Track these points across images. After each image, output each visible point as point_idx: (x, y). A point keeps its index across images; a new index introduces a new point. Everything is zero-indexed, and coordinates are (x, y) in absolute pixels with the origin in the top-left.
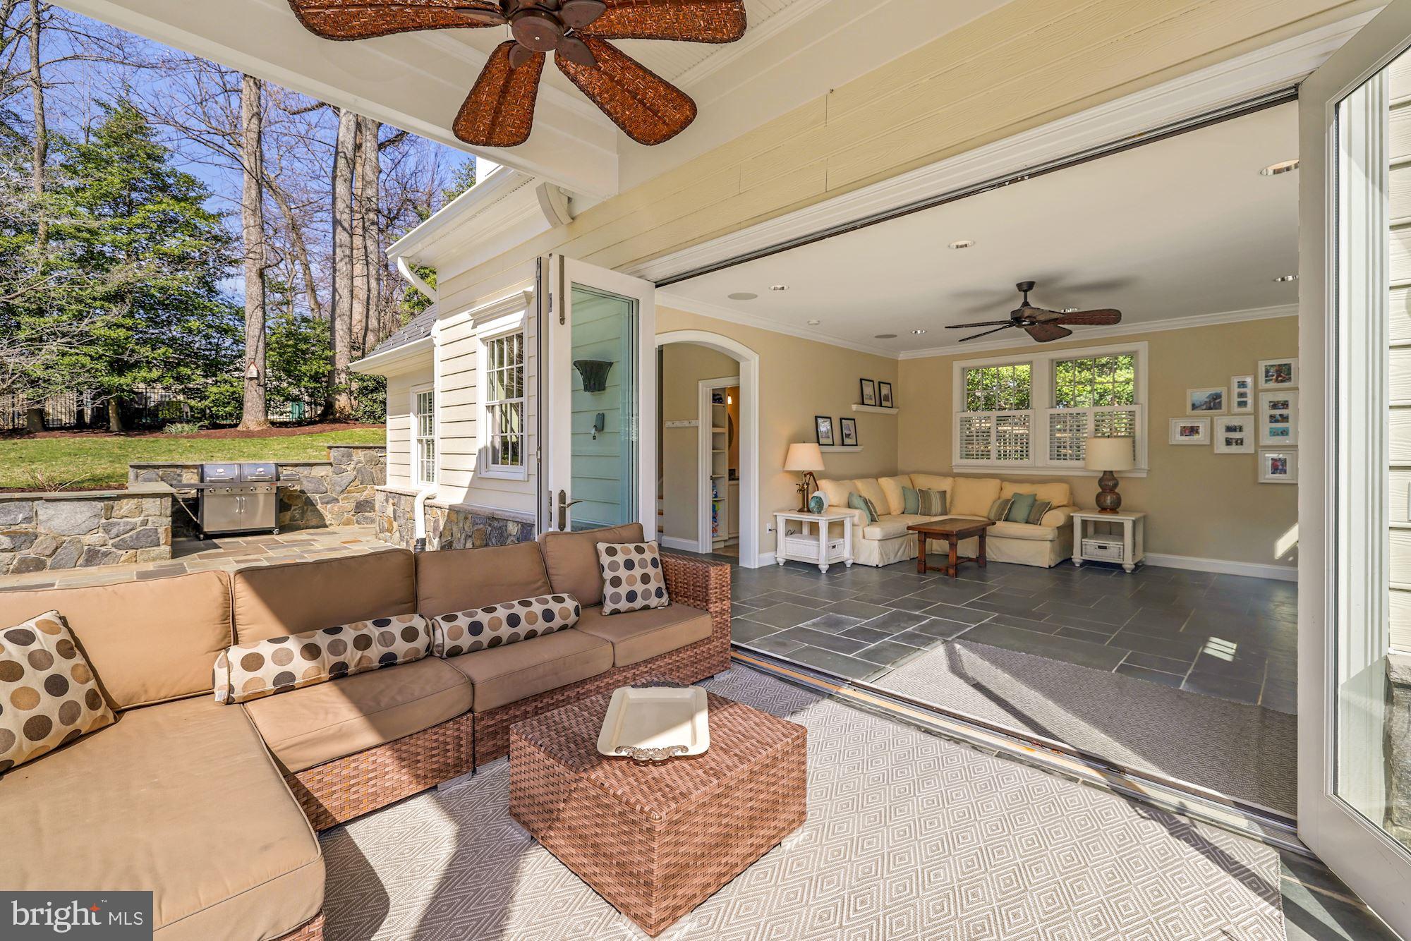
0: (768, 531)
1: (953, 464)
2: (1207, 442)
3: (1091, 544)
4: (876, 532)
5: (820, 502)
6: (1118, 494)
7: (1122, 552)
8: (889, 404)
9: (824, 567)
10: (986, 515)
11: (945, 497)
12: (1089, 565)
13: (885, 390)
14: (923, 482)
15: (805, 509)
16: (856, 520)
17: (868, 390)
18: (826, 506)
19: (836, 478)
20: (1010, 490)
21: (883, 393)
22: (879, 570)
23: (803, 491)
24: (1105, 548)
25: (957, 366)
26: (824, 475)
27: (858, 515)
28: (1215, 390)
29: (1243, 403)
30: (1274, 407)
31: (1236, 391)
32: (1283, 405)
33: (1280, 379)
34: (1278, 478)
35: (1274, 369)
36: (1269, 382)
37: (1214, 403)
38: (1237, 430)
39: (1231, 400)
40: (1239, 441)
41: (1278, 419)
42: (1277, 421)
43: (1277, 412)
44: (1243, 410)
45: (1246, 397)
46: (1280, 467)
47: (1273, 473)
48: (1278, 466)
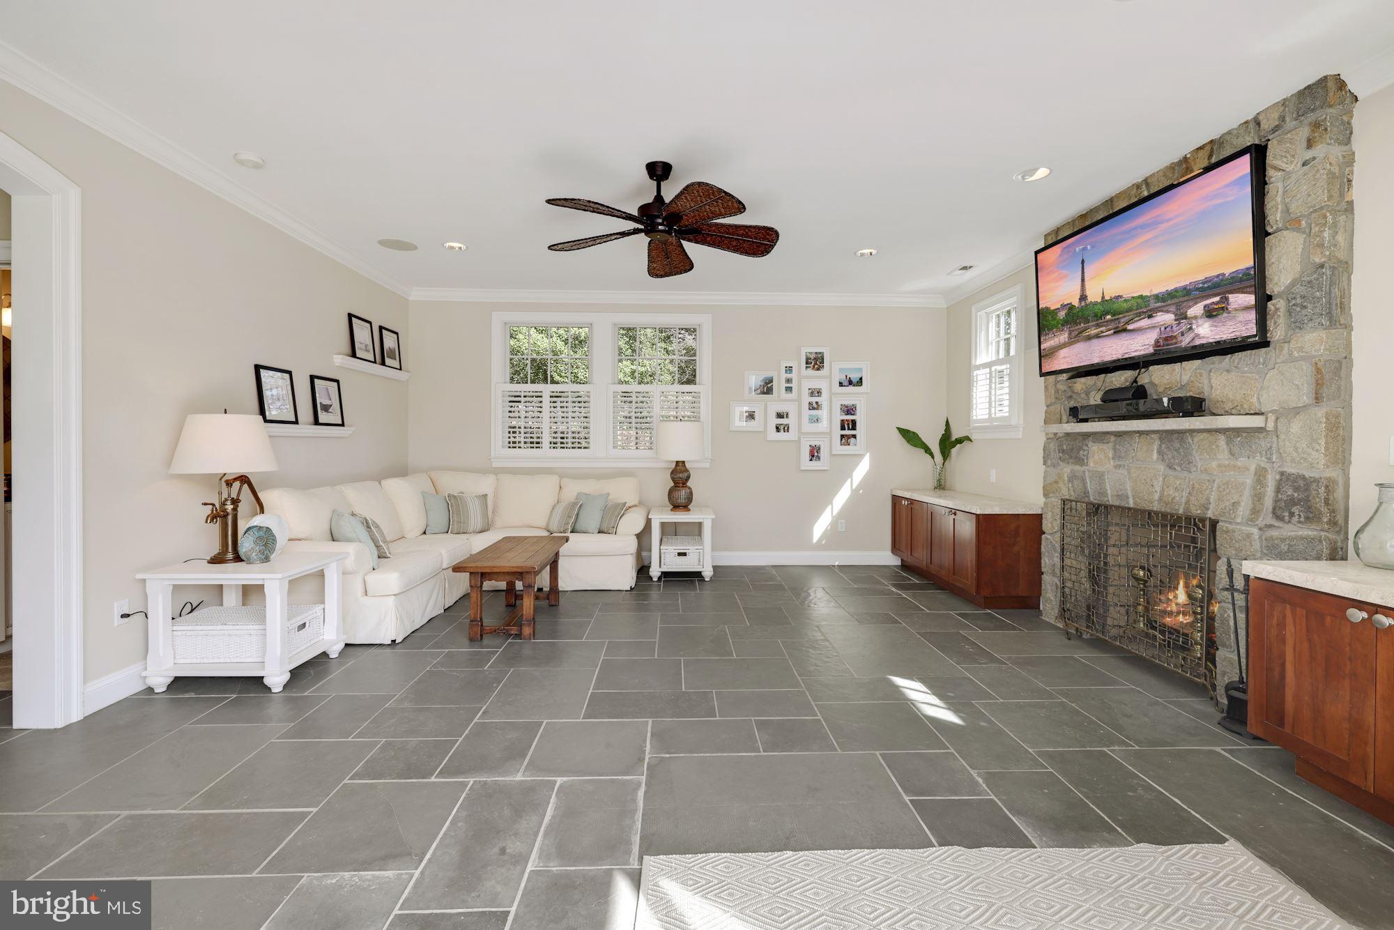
0: (117, 620)
1: (492, 455)
2: (761, 429)
3: (670, 550)
4: (389, 580)
5: (267, 540)
6: (690, 488)
7: (701, 559)
8: (396, 364)
9: (276, 679)
10: (543, 524)
11: (486, 500)
12: (670, 577)
13: (390, 341)
14: (452, 483)
15: (229, 553)
16: (350, 563)
17: (362, 335)
18: (281, 540)
19: (303, 484)
20: (573, 490)
21: (386, 347)
22: (398, 650)
23: (224, 517)
24: (684, 554)
25: (498, 321)
26: (274, 481)
27: (355, 552)
28: (768, 374)
29: (789, 389)
30: (812, 394)
31: (784, 376)
32: (818, 393)
33: (816, 366)
34: (815, 465)
35: (812, 356)
36: (808, 369)
37: (767, 388)
38: (785, 416)
39: (780, 386)
40: (786, 428)
41: (814, 407)
42: (814, 409)
43: (814, 400)
44: (789, 396)
45: (792, 383)
46: (816, 454)
47: (811, 460)
48: (814, 453)
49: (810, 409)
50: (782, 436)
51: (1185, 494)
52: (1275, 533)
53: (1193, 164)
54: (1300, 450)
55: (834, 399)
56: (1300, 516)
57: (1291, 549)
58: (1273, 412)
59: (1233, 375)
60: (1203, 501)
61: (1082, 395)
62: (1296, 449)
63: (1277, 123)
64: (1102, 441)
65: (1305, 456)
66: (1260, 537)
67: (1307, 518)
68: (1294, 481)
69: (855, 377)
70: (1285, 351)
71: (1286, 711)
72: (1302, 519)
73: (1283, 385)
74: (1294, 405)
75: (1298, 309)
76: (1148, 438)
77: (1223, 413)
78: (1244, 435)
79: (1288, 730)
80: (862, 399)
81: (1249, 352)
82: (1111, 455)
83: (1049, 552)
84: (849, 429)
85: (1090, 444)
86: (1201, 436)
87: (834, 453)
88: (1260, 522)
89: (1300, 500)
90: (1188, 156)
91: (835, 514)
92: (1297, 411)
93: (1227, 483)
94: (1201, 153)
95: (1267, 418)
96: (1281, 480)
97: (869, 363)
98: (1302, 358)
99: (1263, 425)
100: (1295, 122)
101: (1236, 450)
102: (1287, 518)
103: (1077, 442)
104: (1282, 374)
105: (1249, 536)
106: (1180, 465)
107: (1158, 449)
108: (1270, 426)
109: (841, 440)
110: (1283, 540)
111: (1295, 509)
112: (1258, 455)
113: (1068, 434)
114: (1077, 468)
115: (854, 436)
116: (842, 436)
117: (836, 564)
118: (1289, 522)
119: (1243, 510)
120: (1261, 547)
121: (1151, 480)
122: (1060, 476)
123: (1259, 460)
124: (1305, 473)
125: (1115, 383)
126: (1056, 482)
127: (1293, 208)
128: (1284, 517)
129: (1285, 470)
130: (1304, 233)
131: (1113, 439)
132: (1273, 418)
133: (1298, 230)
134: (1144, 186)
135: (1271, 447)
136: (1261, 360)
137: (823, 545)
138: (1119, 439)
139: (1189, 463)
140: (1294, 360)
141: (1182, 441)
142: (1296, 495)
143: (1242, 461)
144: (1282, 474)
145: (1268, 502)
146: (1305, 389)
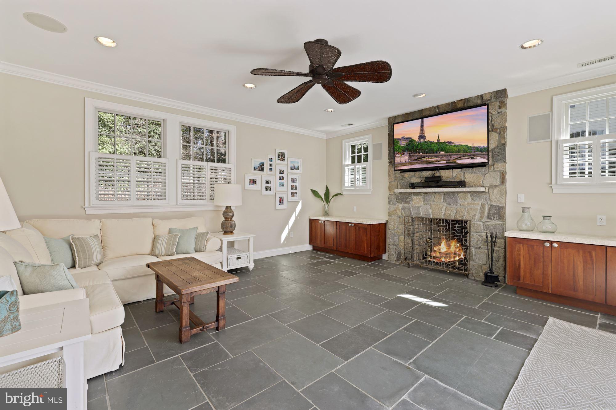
1: (87, 205)
2: (259, 189)
3: (232, 257)
7: (248, 259)
24: (240, 258)
28: (262, 161)
29: (271, 169)
30: (280, 173)
31: (269, 163)
32: (283, 172)
33: (282, 159)
34: (282, 207)
35: (280, 154)
36: (279, 160)
37: (261, 168)
38: (269, 183)
39: (267, 167)
40: (270, 189)
41: (282, 178)
42: (281, 179)
43: (281, 175)
44: (271, 173)
45: (272, 166)
46: (282, 201)
47: (280, 204)
48: (281, 201)
49: (279, 180)
50: (268, 192)
51: (455, 213)
52: (488, 223)
53: (457, 104)
54: (497, 198)
55: (289, 175)
56: (497, 218)
57: (495, 228)
58: (488, 186)
59: (473, 175)
60: (462, 215)
61: (408, 179)
62: (496, 198)
63: (489, 99)
64: (418, 195)
65: (499, 200)
66: (483, 225)
67: (499, 218)
68: (495, 207)
69: (296, 165)
70: (492, 168)
71: (521, 276)
72: (498, 219)
73: (491, 178)
74: (495, 185)
75: (497, 156)
76: (439, 194)
77: (469, 186)
78: (477, 193)
79: (521, 281)
80: (299, 176)
81: (479, 168)
82: (422, 200)
83: (392, 237)
84: (294, 190)
85: (412, 196)
86: (462, 194)
87: (289, 201)
88: (484, 220)
89: (497, 213)
90: (456, 102)
91: (289, 229)
92: (496, 186)
93: (471, 209)
94: (460, 102)
95: (485, 189)
96: (491, 207)
97: (301, 159)
98: (497, 171)
99: (484, 191)
100: (494, 100)
101: (475, 198)
102: (493, 219)
103: (406, 195)
104: (491, 175)
105: (480, 225)
106: (453, 203)
107: (443, 198)
108: (487, 191)
109: (291, 195)
110: (492, 225)
111: (495, 216)
112: (483, 199)
113: (401, 193)
114: (406, 205)
115: (296, 193)
116: (292, 193)
117: (290, 253)
118: (493, 220)
119: (477, 217)
120: (484, 228)
121: (441, 208)
122: (397, 208)
123: (483, 201)
124: (498, 205)
125: (425, 175)
126: (395, 210)
127: (495, 125)
128: (492, 218)
129: (492, 204)
130: (498, 133)
131: (423, 194)
132: (488, 188)
133: (496, 132)
134: (437, 108)
135: (487, 197)
136: (484, 170)
137: (285, 245)
138: (426, 195)
139: (457, 202)
140: (495, 171)
141: (454, 195)
142: (496, 211)
143: (476, 202)
144: (491, 205)
145: (486, 214)
146: (498, 180)
